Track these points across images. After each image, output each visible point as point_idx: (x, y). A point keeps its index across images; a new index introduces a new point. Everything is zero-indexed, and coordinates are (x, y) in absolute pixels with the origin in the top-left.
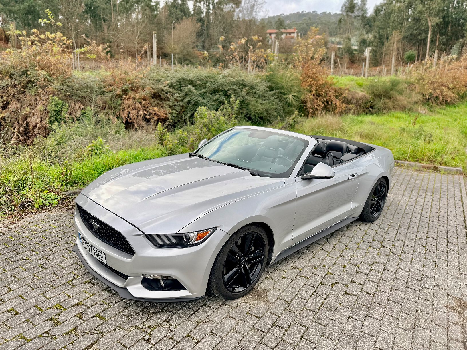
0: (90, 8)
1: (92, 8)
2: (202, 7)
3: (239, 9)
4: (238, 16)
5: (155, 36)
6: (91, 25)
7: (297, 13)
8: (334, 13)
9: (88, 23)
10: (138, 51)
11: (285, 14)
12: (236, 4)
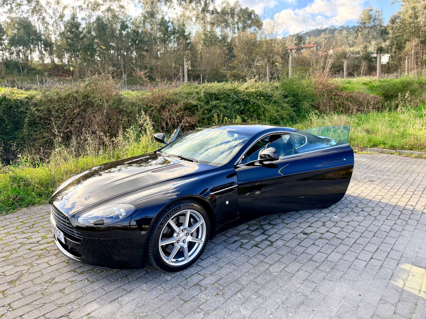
0: (136, 42)
1: (137, 42)
2: (229, 33)
3: (261, 31)
4: (261, 37)
5: (185, 60)
6: (136, 56)
7: (317, 29)
8: (352, 26)
9: (134, 54)
10: (174, 75)
11: (305, 32)
12: (258, 27)
